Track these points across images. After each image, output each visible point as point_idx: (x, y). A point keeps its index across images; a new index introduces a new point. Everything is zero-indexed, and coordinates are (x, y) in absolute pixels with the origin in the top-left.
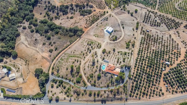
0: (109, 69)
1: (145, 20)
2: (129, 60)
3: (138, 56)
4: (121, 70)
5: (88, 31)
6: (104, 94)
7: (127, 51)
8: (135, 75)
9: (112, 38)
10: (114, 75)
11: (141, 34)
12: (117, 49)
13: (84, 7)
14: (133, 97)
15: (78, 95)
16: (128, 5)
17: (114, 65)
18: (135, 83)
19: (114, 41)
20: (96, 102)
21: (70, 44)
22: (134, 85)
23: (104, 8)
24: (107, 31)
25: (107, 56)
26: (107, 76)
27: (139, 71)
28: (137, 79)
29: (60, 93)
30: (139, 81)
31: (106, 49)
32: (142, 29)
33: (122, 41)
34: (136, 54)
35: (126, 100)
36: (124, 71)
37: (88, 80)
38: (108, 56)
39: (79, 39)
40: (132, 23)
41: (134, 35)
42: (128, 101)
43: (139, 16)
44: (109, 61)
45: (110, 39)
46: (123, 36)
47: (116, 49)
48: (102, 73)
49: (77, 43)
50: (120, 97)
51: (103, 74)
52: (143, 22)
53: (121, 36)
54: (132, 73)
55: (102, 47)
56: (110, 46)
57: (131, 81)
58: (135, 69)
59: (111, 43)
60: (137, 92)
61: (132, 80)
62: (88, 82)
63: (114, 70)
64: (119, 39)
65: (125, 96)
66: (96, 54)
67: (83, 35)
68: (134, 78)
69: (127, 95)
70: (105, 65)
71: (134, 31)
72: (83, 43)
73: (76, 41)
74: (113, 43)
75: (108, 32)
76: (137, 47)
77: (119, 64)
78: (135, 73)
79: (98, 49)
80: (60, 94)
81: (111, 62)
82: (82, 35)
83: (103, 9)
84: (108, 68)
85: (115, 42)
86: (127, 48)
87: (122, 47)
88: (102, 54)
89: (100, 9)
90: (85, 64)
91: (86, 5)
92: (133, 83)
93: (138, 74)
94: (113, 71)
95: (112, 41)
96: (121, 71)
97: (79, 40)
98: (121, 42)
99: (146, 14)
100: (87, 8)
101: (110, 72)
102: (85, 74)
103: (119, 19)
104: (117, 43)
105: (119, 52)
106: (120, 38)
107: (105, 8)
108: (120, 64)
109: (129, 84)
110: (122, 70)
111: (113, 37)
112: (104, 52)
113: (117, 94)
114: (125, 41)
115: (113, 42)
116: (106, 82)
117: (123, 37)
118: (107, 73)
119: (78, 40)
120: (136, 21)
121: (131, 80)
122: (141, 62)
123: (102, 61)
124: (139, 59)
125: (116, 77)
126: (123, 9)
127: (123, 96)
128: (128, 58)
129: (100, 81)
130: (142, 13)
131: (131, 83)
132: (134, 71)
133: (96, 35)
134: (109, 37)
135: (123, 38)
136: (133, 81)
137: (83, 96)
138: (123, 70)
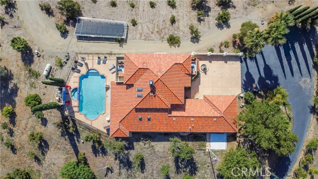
0: (138, 110)
10: (200, 137)
17: (173, 41)
26: (142, 166)
36: (277, 71)
44: (121, 17)
48: (95, 152)
51: (104, 152)
63: (188, 92)
70: (102, 69)
77: (212, 18)
81: (144, 25)
84: (131, 99)
94: (180, 107)
96: (248, 82)
101: (159, 124)
108: (223, 22)
110: (251, 64)
118: (138, 136)
123: (64, 34)
125: (220, 146)
138: (267, 69)
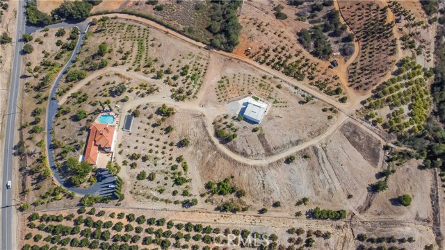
0: (97, 131)
1: (372, 240)
2: (155, 194)
3: (179, 227)
4: (104, 170)
5: (236, 61)
6: (34, 142)
7: (196, 186)
8: (95, 219)
9: (225, 126)
11: (290, 231)
12: (192, 153)
13: (334, 35)
14: (28, 228)
15: (38, 89)
16: (420, 168)
17: (120, 145)
18: (71, 224)
19: (217, 135)
20: (19, 132)
21: (178, 32)
22: (64, 223)
23: (357, 88)
24: (246, 104)
25: (154, 126)
26: (80, 135)
27: (113, 233)
28: (82, 227)
29: (43, 52)
30: (78, 237)
31: (176, 116)
32: (318, 234)
33: (226, 162)
34: (189, 220)
35: (21, 209)
36: (104, 181)
37: (74, 96)
38: (152, 129)
39: (204, 46)
40: (330, 190)
41: (276, 205)
42: (20, 213)
43: (382, 217)
45: (220, 121)
46: (251, 162)
47: (190, 148)
48: (88, 120)
49: (188, 45)
50: (29, 186)
51: (87, 123)
52: (361, 238)
53: (244, 154)
54: (101, 209)
55: (180, 104)
56: (193, 126)
57: (75, 211)
58: (120, 216)
59: (204, 126)
60: (45, 235)
61: (79, 212)
62: (69, 98)
64: (232, 149)
65: (31, 201)
66: (150, 92)
67: (221, 52)
68: (85, 216)
69: (33, 207)
71: (299, 204)
72: (190, 57)
73: (194, 42)
74: (207, 133)
75: (243, 110)
76: (222, 221)
77: (127, 160)
78: (104, 219)
79: (171, 94)
80: (40, 52)
81: (129, 137)
82: (219, 49)
83: (351, 86)
85: (216, 141)
86: (208, 186)
87: (207, 167)
88: (156, 109)
89: (350, 77)
90: (116, 74)
91: (344, 35)
92: (68, 218)
93: (102, 230)
95: (216, 130)
96: (101, 170)
97: (200, 47)
98: (222, 159)
99: (402, 241)
100: (337, 42)
102: (89, 84)
103: (327, 139)
104: (215, 148)
105: (179, 160)
106: (237, 152)
107: (361, 90)
108: (125, 163)
109: (65, 207)
110: (106, 172)
111: (229, 126)
112: (165, 112)
113: (35, 179)
114: (236, 175)
115: (211, 132)
116: (65, 139)
117: (245, 165)
118: (90, 132)
119: (200, 44)
120: (350, 207)
121: (79, 208)
122: (153, 237)
123: (129, 112)
124: (164, 229)
125: (80, 159)
126: (393, 154)
127: (32, 197)
128: (161, 191)
129: (69, 122)
130: (403, 226)
131: (68, 210)
132: (112, 216)
133: (226, 82)
134: (225, 117)
135: (240, 164)
136: (77, 216)
137: (34, 99)
138: (105, 178)
